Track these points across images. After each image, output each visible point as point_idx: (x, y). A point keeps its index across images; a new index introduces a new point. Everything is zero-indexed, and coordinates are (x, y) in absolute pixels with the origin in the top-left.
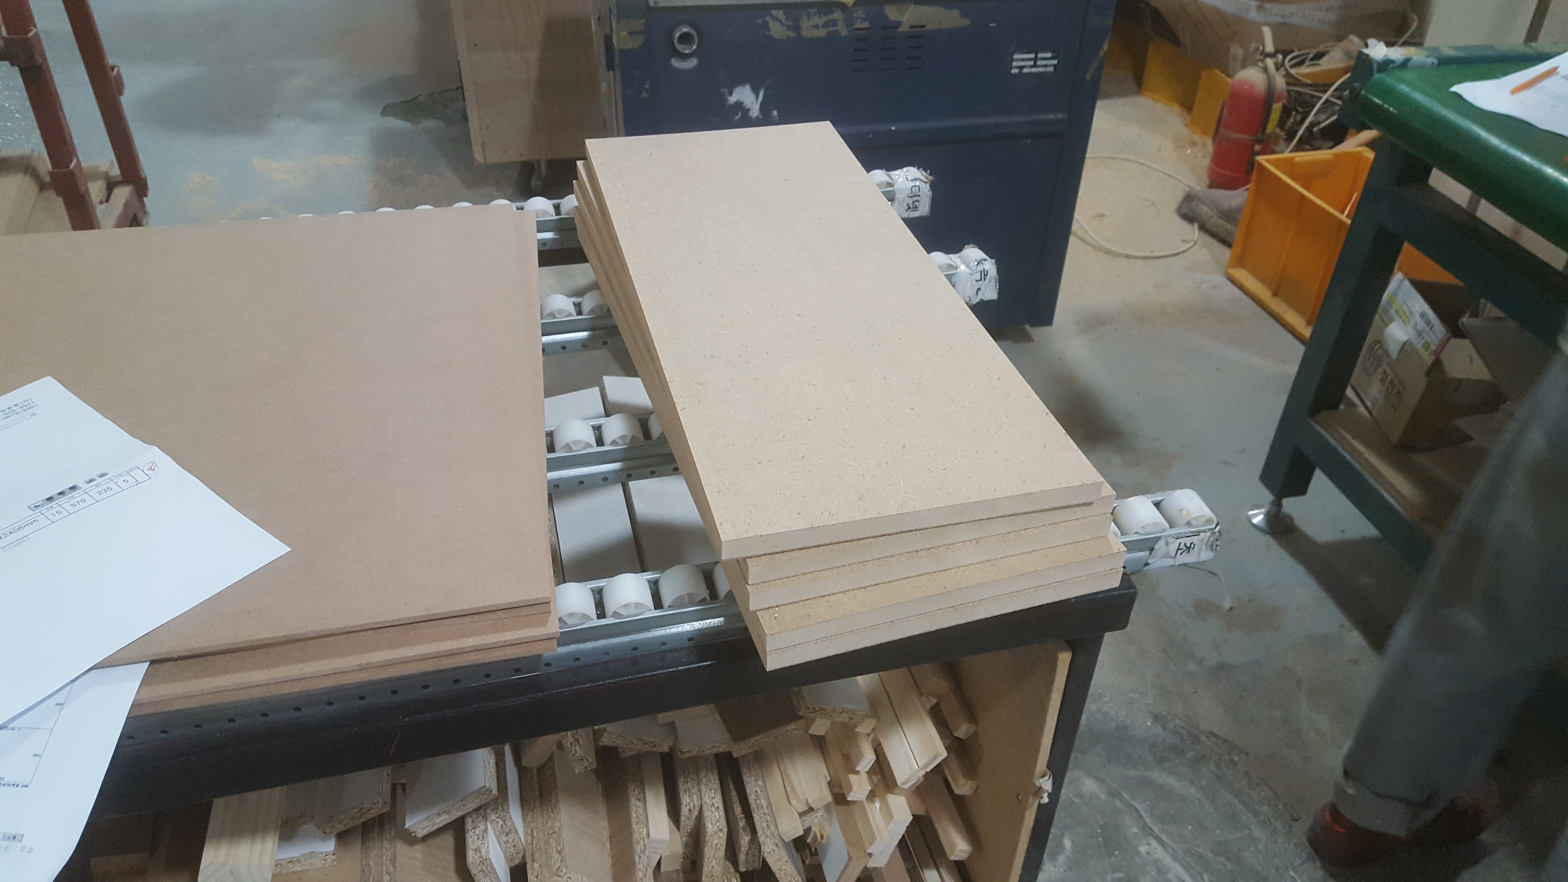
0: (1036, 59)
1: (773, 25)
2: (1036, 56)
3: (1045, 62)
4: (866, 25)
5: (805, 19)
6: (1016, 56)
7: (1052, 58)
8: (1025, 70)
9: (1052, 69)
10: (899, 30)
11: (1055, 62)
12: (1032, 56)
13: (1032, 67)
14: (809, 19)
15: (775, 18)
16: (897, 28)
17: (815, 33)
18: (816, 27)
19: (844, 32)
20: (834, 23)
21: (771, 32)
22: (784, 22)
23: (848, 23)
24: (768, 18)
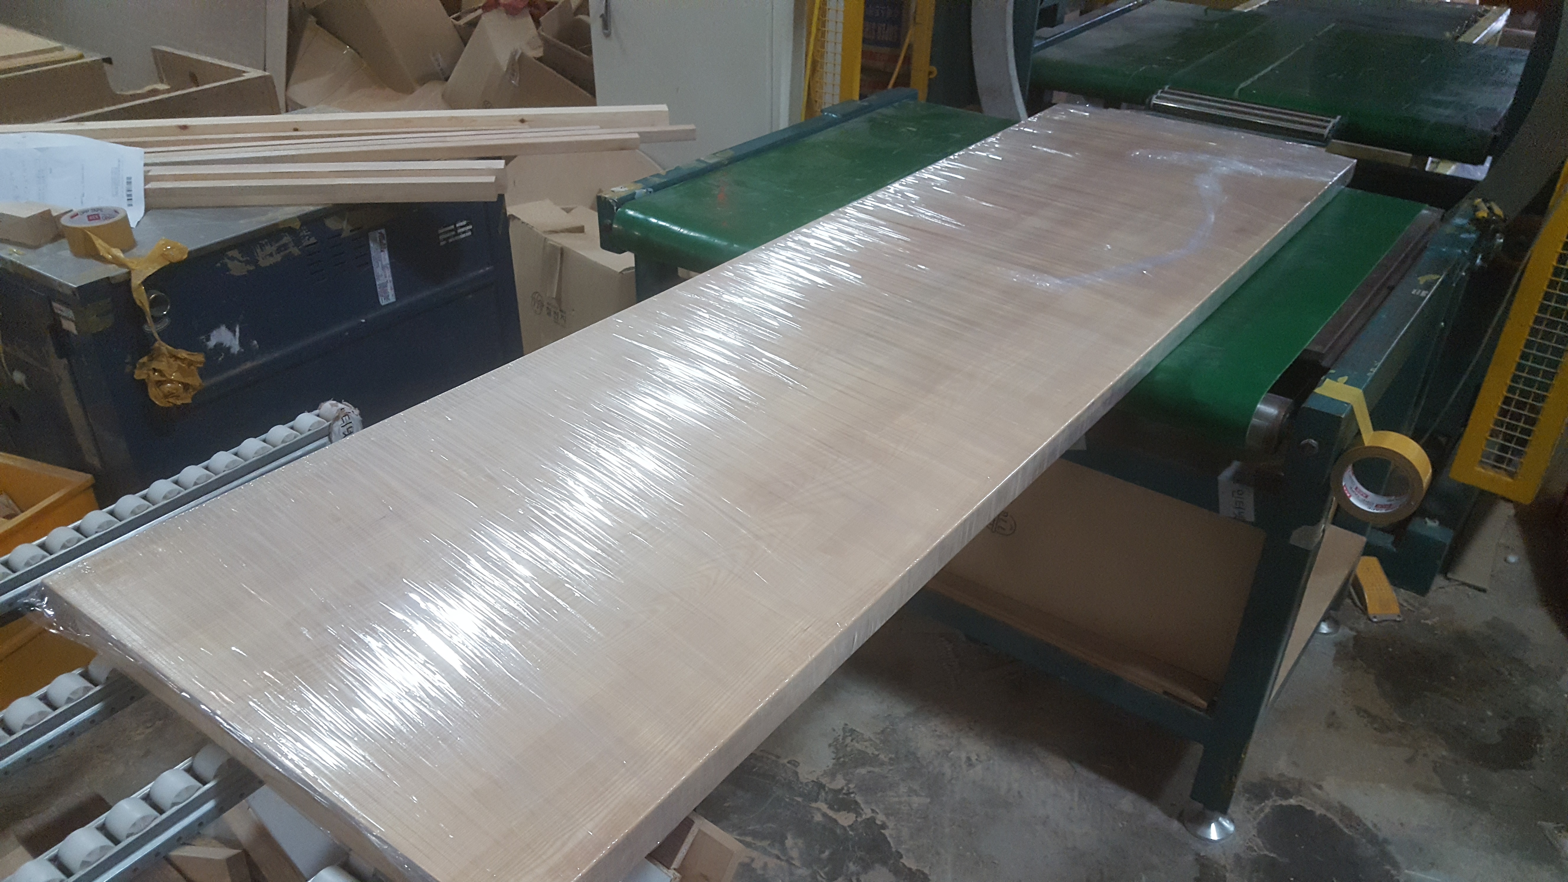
0: (456, 229)
1: (230, 265)
2: (455, 226)
3: (463, 230)
4: (313, 240)
5: (259, 250)
6: (440, 231)
7: (467, 225)
8: (450, 240)
9: (470, 233)
10: (342, 236)
11: (470, 227)
14: (262, 250)
15: (232, 259)
16: (340, 235)
17: (271, 261)
18: (271, 255)
19: (296, 251)
20: (285, 246)
21: (231, 272)
22: (241, 259)
23: (297, 243)
24: (226, 260)
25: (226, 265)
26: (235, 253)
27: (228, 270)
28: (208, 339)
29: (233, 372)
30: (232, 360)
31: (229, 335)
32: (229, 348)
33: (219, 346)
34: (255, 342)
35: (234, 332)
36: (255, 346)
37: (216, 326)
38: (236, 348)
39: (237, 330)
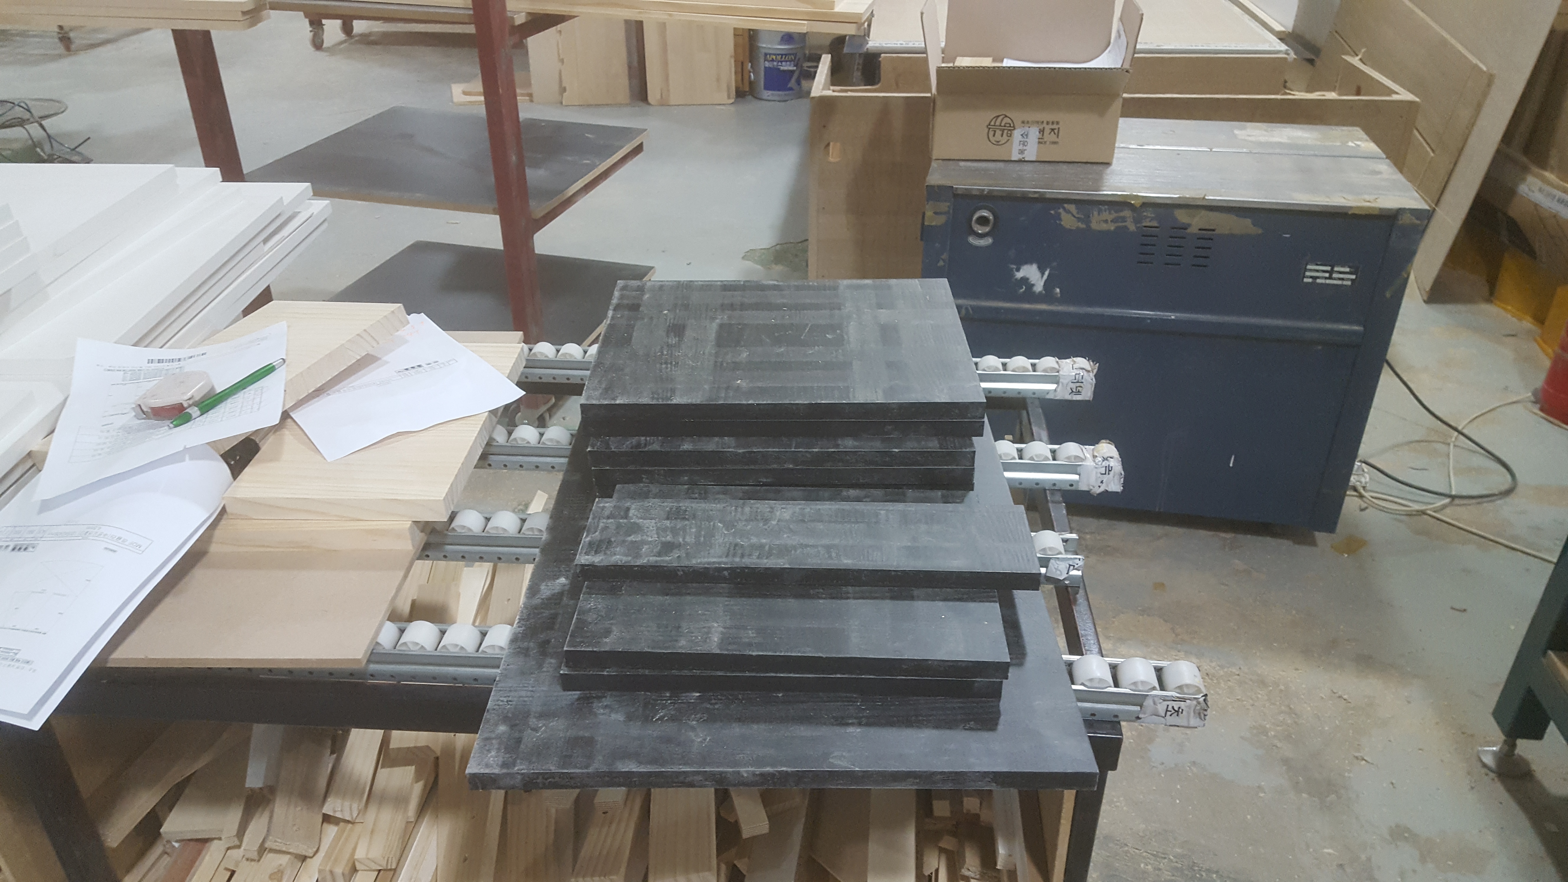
0: (1331, 272)
1: (1064, 215)
2: (1332, 269)
3: (1341, 276)
4: (1155, 224)
5: (1096, 213)
6: (1310, 267)
7: (1350, 273)
8: (1318, 281)
9: (1349, 283)
10: (1189, 231)
11: (1353, 277)
12: (1329, 268)
13: (1326, 278)
14: (1099, 214)
15: (1068, 212)
16: (1186, 229)
17: (1104, 227)
18: (1106, 221)
19: (1132, 227)
20: (1123, 219)
21: (1062, 223)
22: (1077, 216)
23: (1137, 221)
24: (1061, 210)
25: (1060, 214)
26: (1072, 208)
27: (1060, 220)
28: (1018, 270)
29: (1027, 306)
30: (1030, 296)
31: (1038, 274)
32: (1033, 285)
33: (1025, 280)
34: (1058, 290)
35: (1043, 274)
36: (1057, 294)
37: (1029, 262)
38: (1039, 287)
39: (1047, 273)
